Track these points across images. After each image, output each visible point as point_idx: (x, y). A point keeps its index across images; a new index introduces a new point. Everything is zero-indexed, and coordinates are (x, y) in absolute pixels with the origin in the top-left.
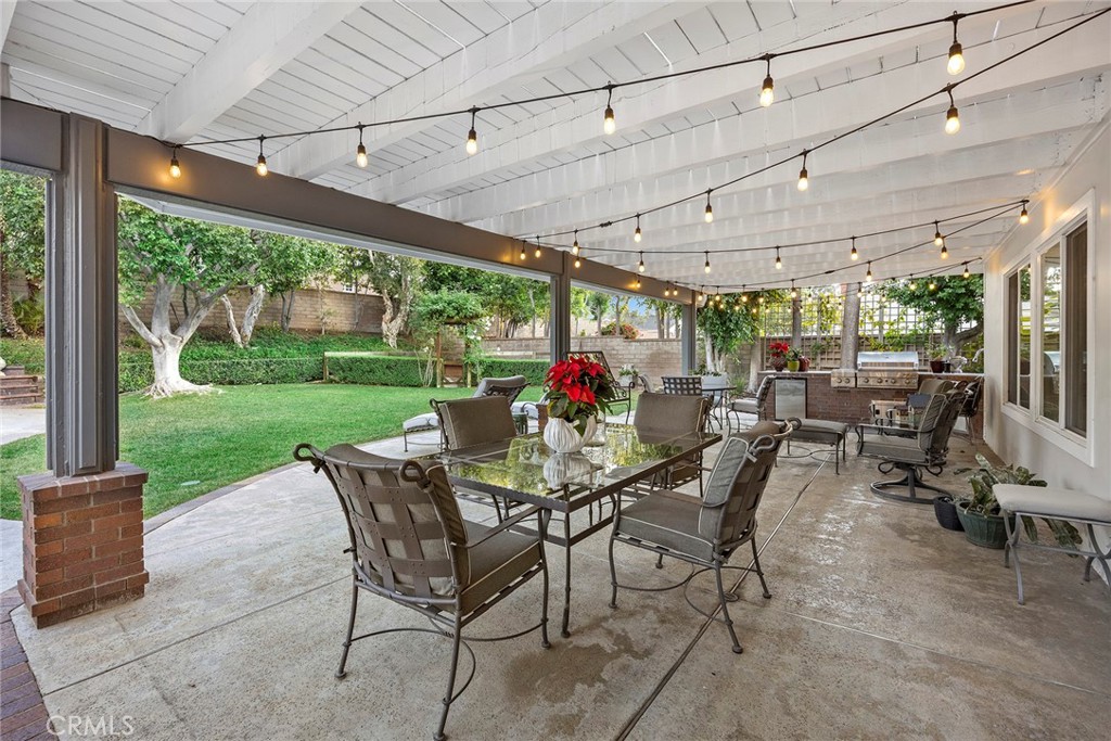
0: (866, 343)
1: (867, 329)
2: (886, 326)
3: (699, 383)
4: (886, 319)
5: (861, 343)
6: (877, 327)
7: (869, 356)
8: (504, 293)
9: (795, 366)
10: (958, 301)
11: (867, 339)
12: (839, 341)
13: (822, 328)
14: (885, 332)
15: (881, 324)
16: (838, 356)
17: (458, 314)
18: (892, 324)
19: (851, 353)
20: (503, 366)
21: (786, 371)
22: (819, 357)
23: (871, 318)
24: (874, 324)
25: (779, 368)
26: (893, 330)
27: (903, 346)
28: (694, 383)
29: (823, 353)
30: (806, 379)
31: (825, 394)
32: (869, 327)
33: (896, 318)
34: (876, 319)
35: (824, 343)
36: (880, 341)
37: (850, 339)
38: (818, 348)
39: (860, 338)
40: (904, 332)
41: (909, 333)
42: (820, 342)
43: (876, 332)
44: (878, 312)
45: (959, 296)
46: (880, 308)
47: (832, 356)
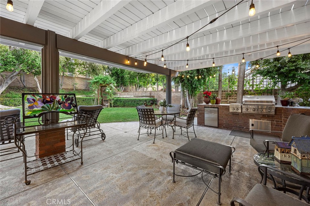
0: (247, 93)
1: (247, 87)
2: (255, 86)
3: (153, 111)
4: (255, 83)
5: (245, 93)
6: (251, 87)
7: (247, 97)
8: (130, 78)
9: (213, 102)
10: (290, 73)
11: (247, 91)
12: (236, 92)
13: (230, 87)
14: (254, 89)
15: (253, 85)
16: (236, 98)
17: (104, 83)
18: (257, 85)
19: (241, 96)
20: (121, 100)
21: (210, 104)
22: (229, 98)
23: (249, 83)
24: (250, 86)
25: (207, 103)
26: (258, 88)
27: (262, 94)
28: (150, 112)
29: (230, 96)
30: (218, 108)
31: (227, 115)
32: (248, 86)
33: (259, 83)
34: (251, 84)
35: (231, 93)
36: (252, 92)
37: (241, 91)
38: (228, 94)
39: (244, 91)
40: (262, 88)
41: (264, 88)
42: (229, 92)
43: (251, 89)
44: (251, 81)
45: (291, 71)
46: (253, 79)
47: (234, 97)
